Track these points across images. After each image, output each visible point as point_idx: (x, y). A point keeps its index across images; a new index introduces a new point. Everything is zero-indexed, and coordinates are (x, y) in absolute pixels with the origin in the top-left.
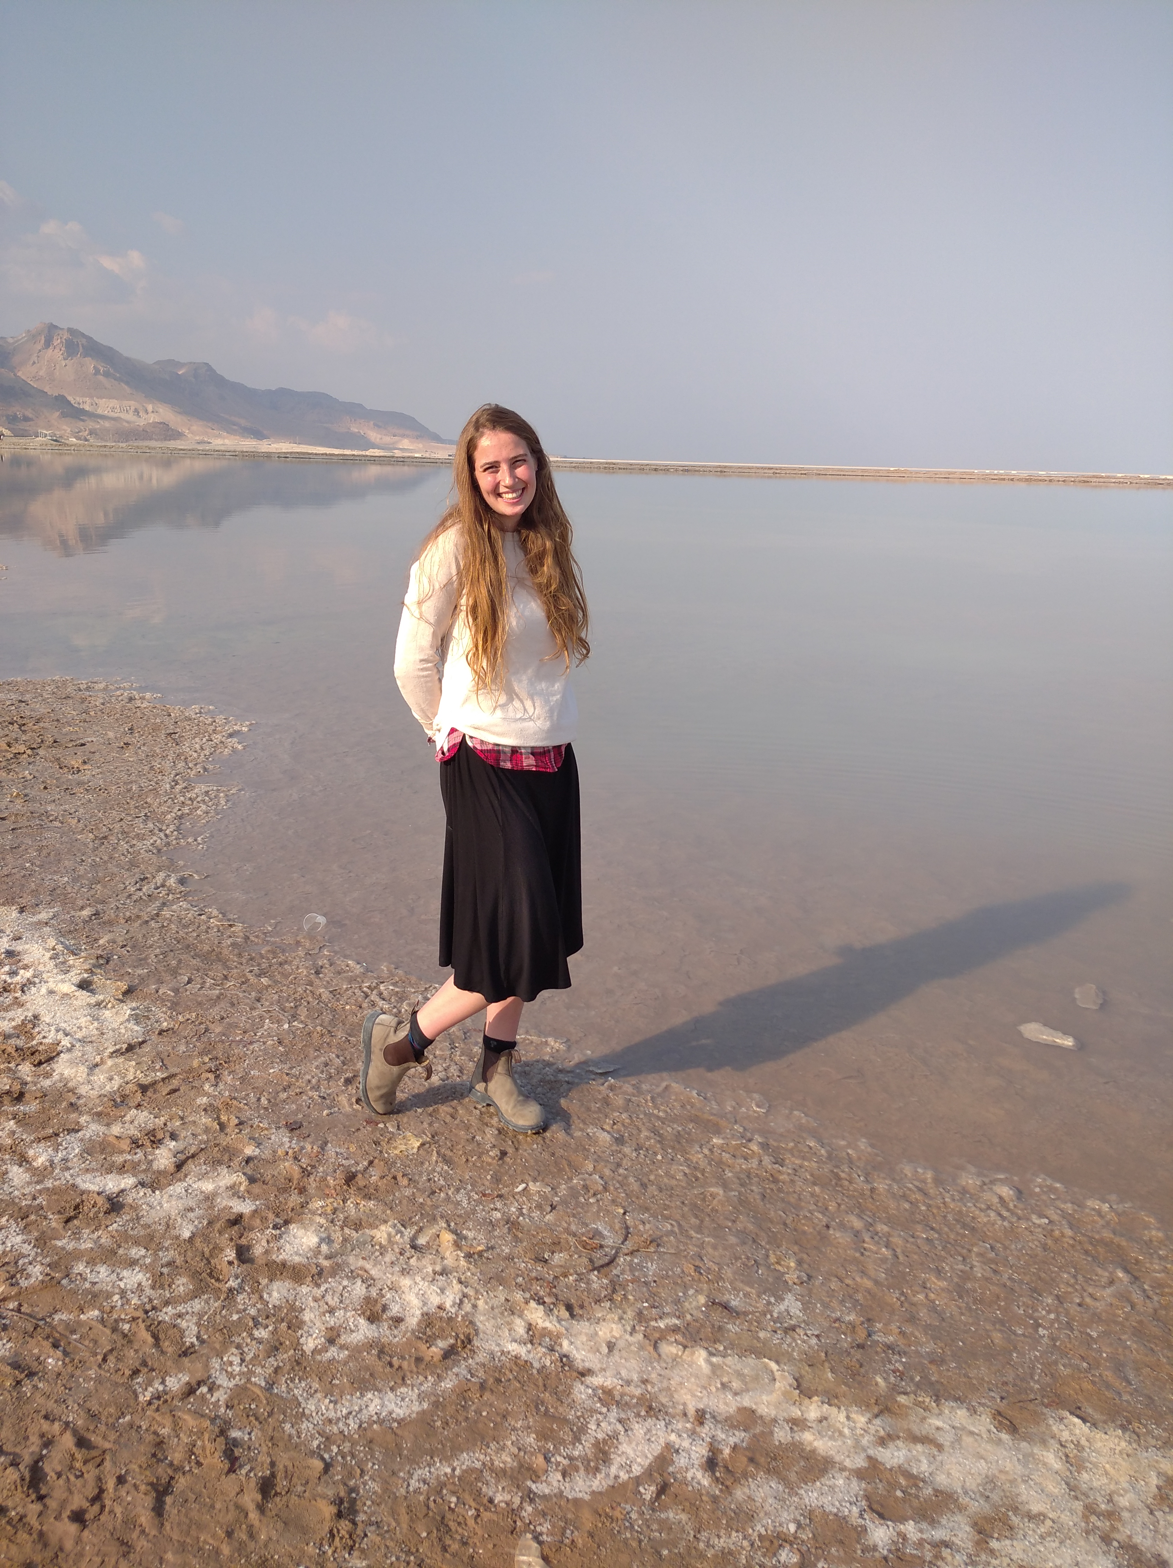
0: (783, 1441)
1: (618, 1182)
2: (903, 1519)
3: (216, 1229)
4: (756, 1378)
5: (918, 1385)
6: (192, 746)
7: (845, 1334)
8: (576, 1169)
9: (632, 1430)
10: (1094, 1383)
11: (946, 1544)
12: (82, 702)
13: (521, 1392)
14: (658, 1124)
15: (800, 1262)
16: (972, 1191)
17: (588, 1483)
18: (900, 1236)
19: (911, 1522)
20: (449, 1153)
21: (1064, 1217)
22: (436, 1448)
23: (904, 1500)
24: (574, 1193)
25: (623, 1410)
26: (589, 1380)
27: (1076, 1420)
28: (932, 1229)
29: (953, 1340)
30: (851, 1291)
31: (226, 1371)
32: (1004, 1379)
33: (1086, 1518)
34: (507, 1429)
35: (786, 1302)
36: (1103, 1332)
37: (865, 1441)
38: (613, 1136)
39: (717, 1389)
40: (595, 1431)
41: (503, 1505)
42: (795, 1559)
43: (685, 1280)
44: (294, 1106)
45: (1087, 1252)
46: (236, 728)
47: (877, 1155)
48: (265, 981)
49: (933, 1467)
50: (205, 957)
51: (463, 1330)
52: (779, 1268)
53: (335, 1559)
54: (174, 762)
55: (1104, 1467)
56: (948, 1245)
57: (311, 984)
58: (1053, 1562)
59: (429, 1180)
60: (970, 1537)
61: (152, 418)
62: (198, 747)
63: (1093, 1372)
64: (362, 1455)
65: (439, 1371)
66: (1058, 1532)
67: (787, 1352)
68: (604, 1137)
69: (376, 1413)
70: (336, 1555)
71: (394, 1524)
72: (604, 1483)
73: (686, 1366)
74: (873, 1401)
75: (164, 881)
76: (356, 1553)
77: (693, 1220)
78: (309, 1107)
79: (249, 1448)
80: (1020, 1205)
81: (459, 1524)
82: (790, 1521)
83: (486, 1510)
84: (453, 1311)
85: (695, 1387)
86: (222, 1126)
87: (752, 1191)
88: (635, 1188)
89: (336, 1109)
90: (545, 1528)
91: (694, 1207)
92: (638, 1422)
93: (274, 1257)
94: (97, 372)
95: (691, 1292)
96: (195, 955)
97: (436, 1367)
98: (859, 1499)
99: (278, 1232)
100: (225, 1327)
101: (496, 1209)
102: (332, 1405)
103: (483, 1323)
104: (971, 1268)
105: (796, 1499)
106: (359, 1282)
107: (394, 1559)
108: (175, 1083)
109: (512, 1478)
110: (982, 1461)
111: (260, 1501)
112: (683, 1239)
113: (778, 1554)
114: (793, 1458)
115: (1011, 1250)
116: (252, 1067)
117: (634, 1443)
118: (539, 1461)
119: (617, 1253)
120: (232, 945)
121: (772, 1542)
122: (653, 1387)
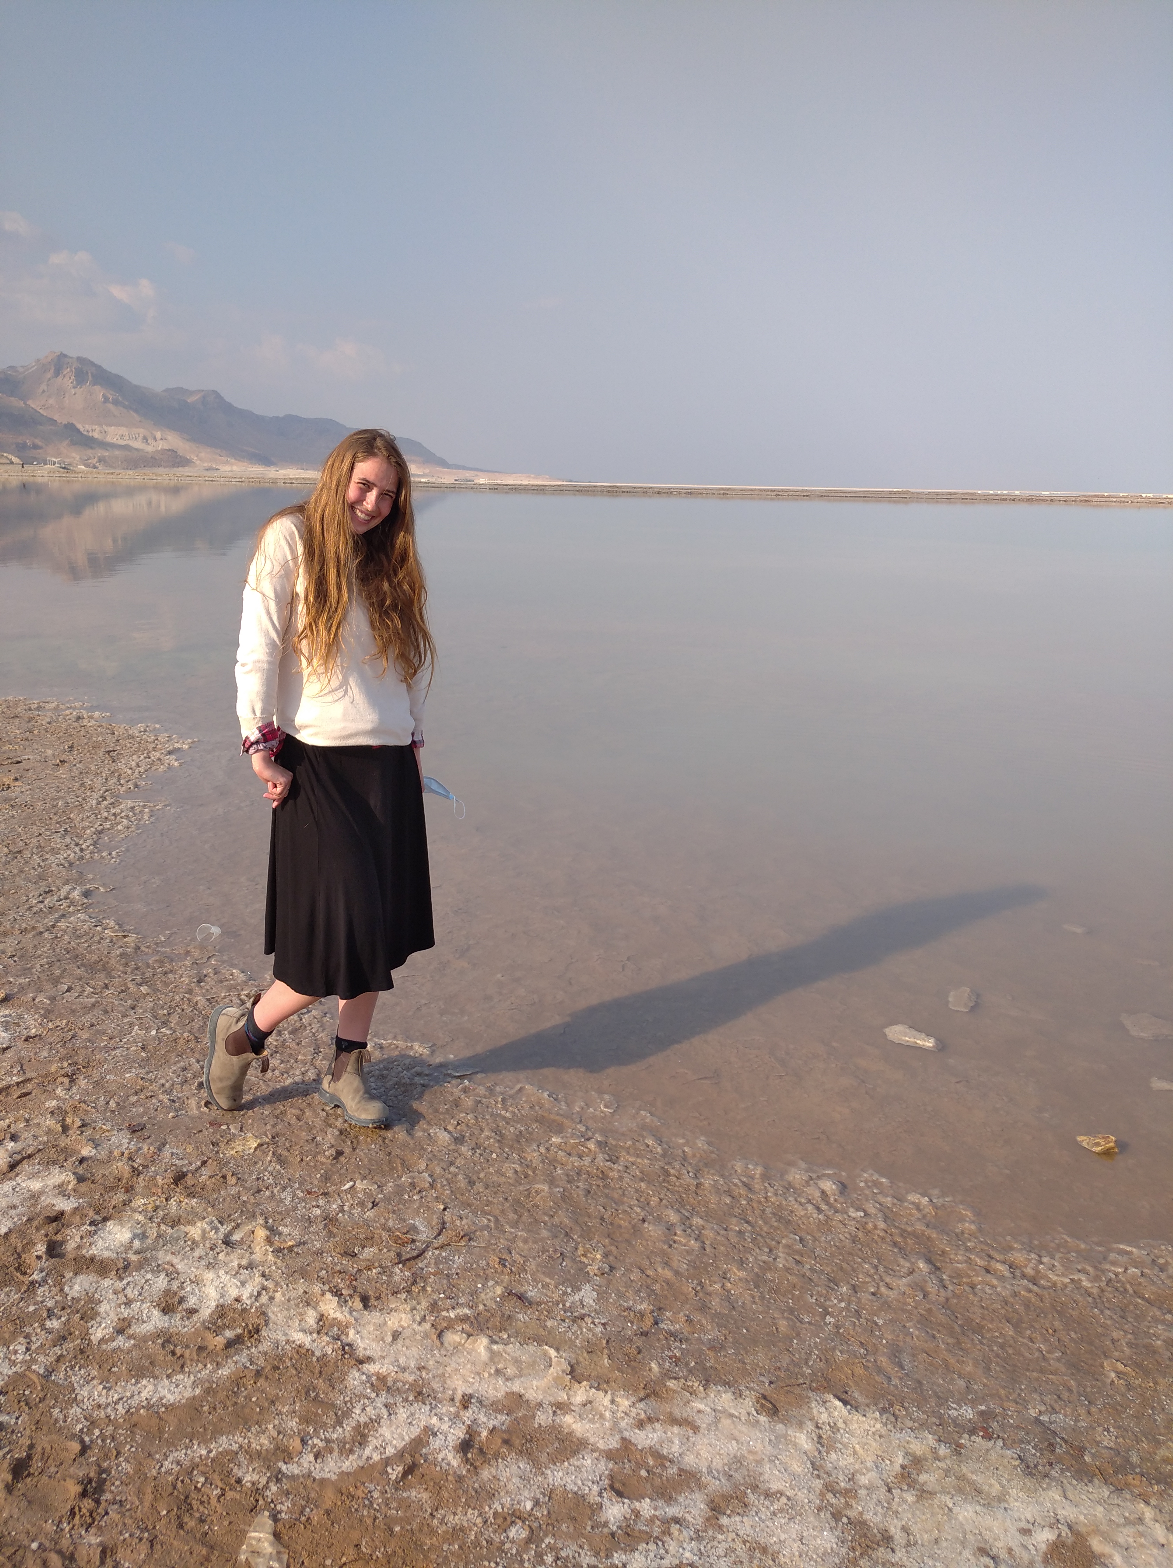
0: (542, 1424)
1: (447, 1180)
2: (640, 1497)
3: (34, 1226)
4: (532, 1365)
5: (690, 1371)
6: (128, 764)
7: (632, 1323)
8: (407, 1166)
9: (396, 1414)
10: (866, 1368)
11: (677, 1521)
12: (29, 721)
13: (296, 1378)
14: (502, 1124)
15: (606, 1255)
16: (798, 1186)
17: (339, 1464)
18: (713, 1228)
19: (648, 1500)
20: (285, 1153)
21: (881, 1210)
22: (198, 1431)
23: (647, 1479)
24: (399, 1191)
25: (392, 1395)
26: (366, 1367)
27: (838, 1403)
28: (747, 1222)
29: (738, 1328)
30: (649, 1281)
31: (10, 1359)
32: (778, 1364)
33: (822, 1495)
34: (273, 1413)
35: (582, 1293)
36: (890, 1320)
37: (623, 1424)
38: (453, 1136)
39: (490, 1375)
40: (358, 1415)
41: (249, 1485)
42: (524, 1534)
43: (487, 1272)
44: (142, 1109)
45: (895, 1244)
46: (176, 745)
47: (713, 1152)
48: (144, 989)
49: (684, 1448)
50: (92, 968)
51: (253, 1320)
52: (584, 1260)
53: (71, 1536)
54: (106, 779)
55: (854, 1448)
56: (759, 1238)
57: (190, 992)
58: (778, 1537)
59: (258, 1179)
60: (702, 1514)
61: (161, 445)
62: (133, 764)
63: (868, 1358)
64: (122, 1438)
65: (219, 1359)
66: (792, 1510)
67: (570, 1339)
68: (443, 1137)
69: (147, 1399)
70: (73, 1532)
71: (137, 1503)
72: (354, 1464)
73: (465, 1353)
74: (642, 1386)
75: (68, 893)
76: (93, 1530)
77: (512, 1216)
78: (156, 1110)
79: (13, 1431)
80: (841, 1200)
81: (202, 1503)
82: (529, 1499)
83: (231, 1490)
84: (249, 1302)
85: (468, 1374)
86: (65, 1129)
87: (578, 1187)
88: (462, 1185)
89: (183, 1112)
90: (284, 1507)
91: (517, 1201)
92: (404, 1407)
93: (84, 1252)
94: (106, 399)
95: (491, 1283)
96: (82, 965)
97: (217, 1355)
98: (603, 1478)
99: (93, 1228)
100: (19, 1318)
101: (318, 1206)
102: (105, 1391)
103: (276, 1314)
104: (775, 1259)
105: (540, 1479)
106: (163, 1275)
107: (127, 1535)
108: (29, 1086)
109: (265, 1460)
110: (734, 1442)
111: (10, 1482)
112: (496, 1233)
113: (508, 1530)
114: (548, 1440)
115: (820, 1242)
116: (109, 1072)
117: (394, 1426)
118: (296, 1443)
119: (427, 1247)
120: (121, 955)
121: (505, 1519)
122: (428, 1374)
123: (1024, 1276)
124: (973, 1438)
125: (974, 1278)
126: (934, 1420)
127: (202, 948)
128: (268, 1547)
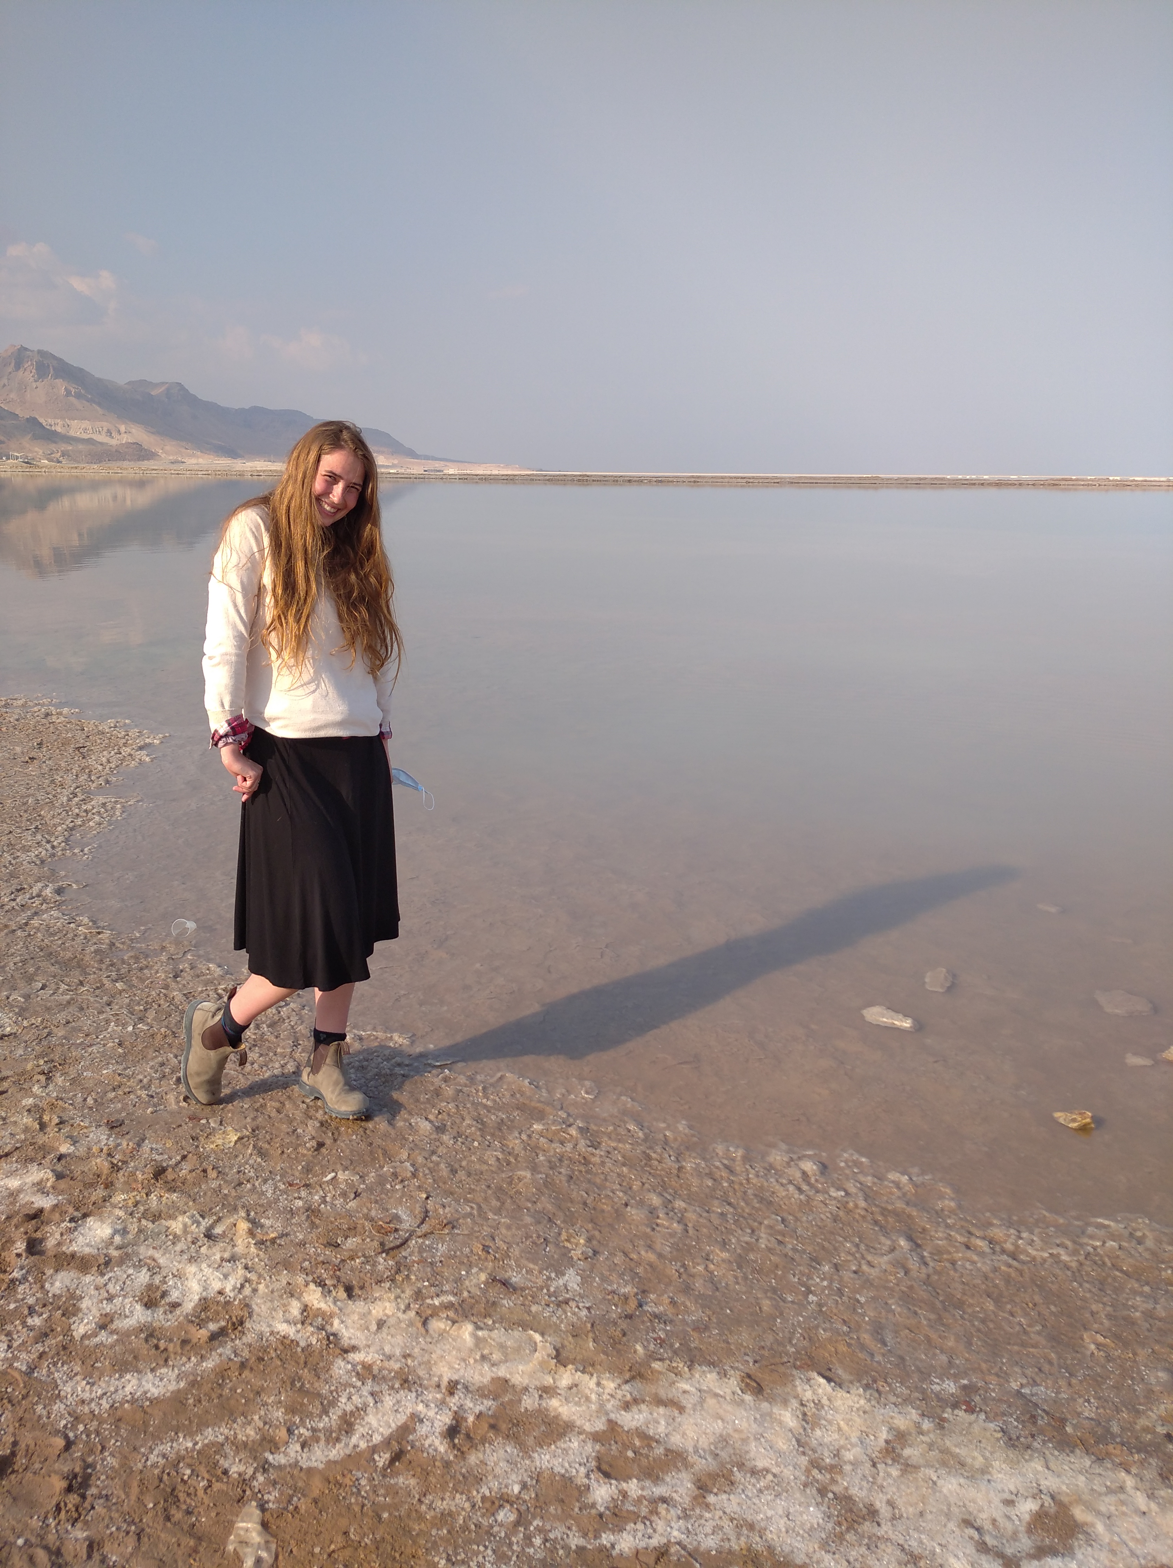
0: (529, 1407)
1: (429, 1169)
2: (627, 1478)
3: (13, 1224)
4: (518, 1350)
5: (675, 1352)
6: (99, 760)
7: (616, 1306)
8: (388, 1156)
9: (382, 1402)
10: (849, 1345)
11: (664, 1500)
13: (281, 1369)
14: (483, 1112)
15: (589, 1240)
16: (779, 1168)
17: (326, 1453)
18: (695, 1211)
19: (635, 1481)
21: (861, 1190)
22: (183, 1424)
23: (633, 1460)
24: (381, 1181)
25: (378, 1384)
26: (351, 1356)
27: (822, 1381)
28: (729, 1204)
29: (722, 1309)
30: (633, 1264)
32: (762, 1344)
33: (808, 1472)
34: (258, 1404)
35: (566, 1277)
36: (872, 1298)
37: (609, 1406)
38: (434, 1125)
39: (476, 1361)
40: (344, 1404)
41: (236, 1476)
42: (512, 1517)
43: (471, 1259)
44: (120, 1105)
45: (876, 1222)
46: (147, 741)
47: (693, 1136)
48: (120, 985)
49: (670, 1428)
50: (65, 965)
51: (237, 1312)
52: (568, 1245)
53: (57, 1531)
54: (77, 776)
55: (838, 1424)
56: (741, 1219)
57: (166, 987)
58: (765, 1514)
59: (239, 1172)
60: (689, 1493)
61: (125, 439)
62: (104, 760)
63: (851, 1335)
64: (107, 1432)
65: (203, 1352)
66: (779, 1487)
67: (555, 1324)
68: (426, 1127)
69: (131, 1393)
70: (59, 1528)
71: (123, 1497)
72: (341, 1452)
73: (450, 1340)
74: (627, 1368)
75: (41, 891)
76: (79, 1525)
77: (495, 1203)
78: (135, 1106)
80: (822, 1180)
81: (189, 1495)
82: (516, 1483)
83: (217, 1481)
84: (232, 1295)
85: (454, 1360)
86: (43, 1126)
87: (560, 1173)
88: (444, 1174)
89: (162, 1107)
90: (272, 1497)
91: (500, 1189)
92: (390, 1395)
93: (64, 1249)
94: (68, 393)
95: (474, 1270)
96: (56, 962)
97: (201, 1348)
98: (590, 1460)
99: (73, 1224)
101: (300, 1198)
102: (88, 1386)
103: (260, 1306)
104: (757, 1240)
105: (527, 1462)
106: (145, 1270)
107: (114, 1529)
108: (5, 1085)
109: (251, 1450)
110: (719, 1421)
112: (479, 1221)
113: (496, 1514)
114: (535, 1424)
115: (801, 1222)
116: (86, 1069)
117: (380, 1414)
118: (282, 1433)
119: (411, 1235)
120: (96, 951)
121: (493, 1503)
122: (413, 1361)
123: (1003, 1251)
124: (956, 1412)
125: (955, 1255)
126: (917, 1395)
127: (177, 942)
128: (256, 1537)
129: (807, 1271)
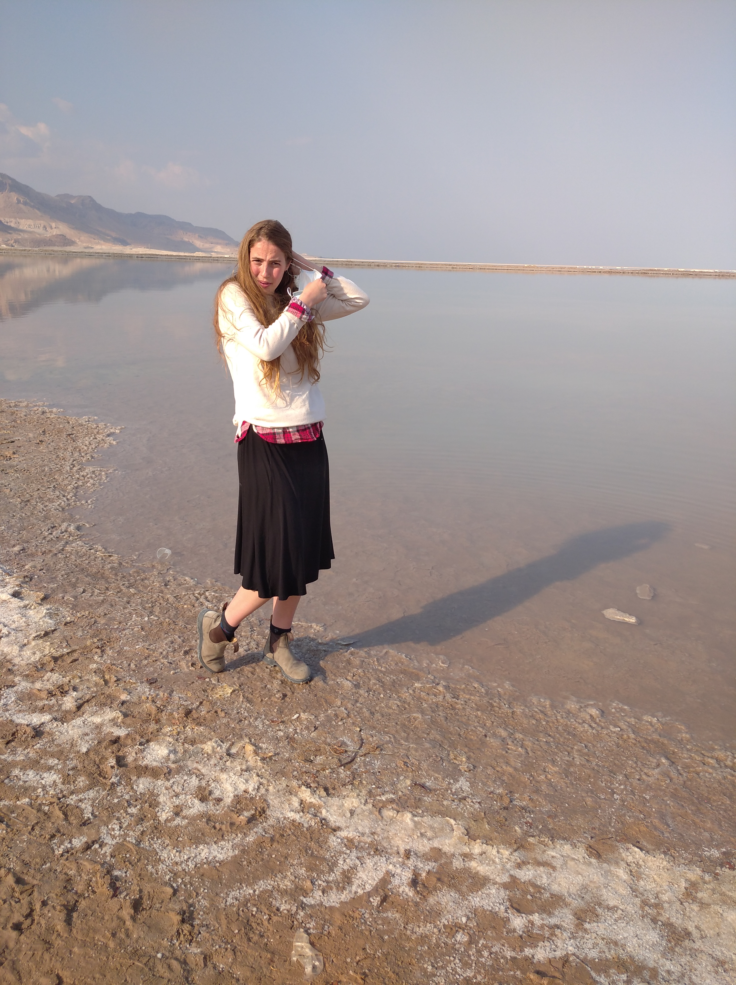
0: (458, 867)
1: (356, 711)
2: (532, 913)
3: (103, 746)
4: (442, 829)
5: (541, 831)
6: (83, 442)
7: (496, 801)
8: (330, 704)
9: (365, 863)
10: (647, 827)
11: (558, 927)
12: (12, 415)
13: (296, 842)
14: (381, 675)
15: (468, 758)
16: (574, 712)
17: (338, 897)
18: (530, 740)
19: (537, 914)
20: (250, 696)
21: (629, 727)
22: (244, 878)
23: (532, 901)
24: (329, 719)
25: (360, 851)
26: (338, 833)
27: (636, 849)
28: (549, 736)
29: (562, 803)
30: (500, 775)
31: (111, 834)
32: (593, 825)
33: (642, 908)
34: (288, 865)
35: (460, 783)
36: (653, 796)
37: (508, 866)
38: (353, 683)
39: (418, 836)
40: (342, 865)
41: (285, 912)
42: (466, 939)
43: (398, 771)
44: (152, 669)
45: (643, 748)
46: (112, 431)
47: (516, 691)
48: (132, 590)
49: (550, 880)
50: (95, 577)
51: (260, 805)
52: (456, 761)
53: (180, 948)
54: (72, 453)
55: (653, 877)
56: (559, 745)
57: (162, 592)
58: (623, 935)
59: (238, 713)
60: (572, 922)
61: (55, 232)
62: (87, 443)
63: (647, 820)
64: (197, 884)
65: (245, 831)
66: (626, 917)
67: (461, 813)
68: (348, 684)
69: (206, 858)
70: (181, 946)
71: (217, 925)
72: (348, 896)
73: (399, 823)
74: (513, 841)
75: (67, 528)
76: (193, 944)
77: (403, 734)
78: (161, 669)
79: (126, 881)
80: (603, 720)
81: (258, 924)
82: (463, 916)
83: (275, 915)
84: (254, 793)
85: (404, 836)
86: (106, 682)
87: (439, 715)
88: (367, 715)
89: (179, 670)
90: (312, 925)
91: (404, 725)
92: (369, 859)
93: (140, 763)
94: (19, 202)
95: (402, 778)
96: (88, 575)
97: (243, 828)
98: (505, 901)
99: (142, 747)
100: (109, 807)
101: (280, 730)
102: (178, 854)
103: (273, 800)
104: (573, 759)
105: (466, 903)
106: (194, 777)
107: (217, 947)
108: (76, 655)
109: (291, 895)
110: (580, 876)
111: (133, 914)
112: (396, 745)
113: (455, 936)
114: (464, 877)
115: (597, 748)
116: (125, 645)
117: (367, 871)
118: (308, 884)
119: (356, 755)
120: (111, 568)
121: (452, 929)
122: (378, 837)
123: (726, 766)
124: (723, 869)
125: (697, 769)
126: (697, 858)
127: (162, 562)
128: (308, 951)
129: (609, 779)
